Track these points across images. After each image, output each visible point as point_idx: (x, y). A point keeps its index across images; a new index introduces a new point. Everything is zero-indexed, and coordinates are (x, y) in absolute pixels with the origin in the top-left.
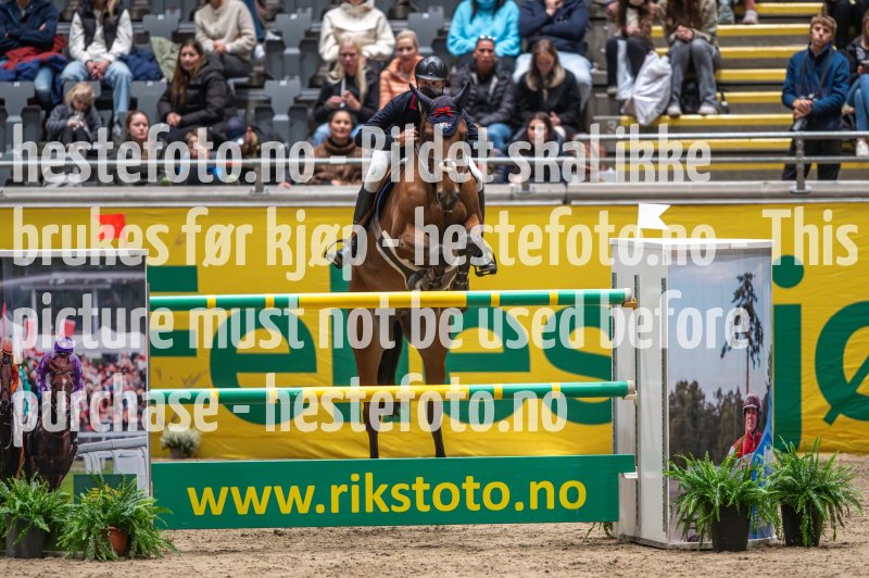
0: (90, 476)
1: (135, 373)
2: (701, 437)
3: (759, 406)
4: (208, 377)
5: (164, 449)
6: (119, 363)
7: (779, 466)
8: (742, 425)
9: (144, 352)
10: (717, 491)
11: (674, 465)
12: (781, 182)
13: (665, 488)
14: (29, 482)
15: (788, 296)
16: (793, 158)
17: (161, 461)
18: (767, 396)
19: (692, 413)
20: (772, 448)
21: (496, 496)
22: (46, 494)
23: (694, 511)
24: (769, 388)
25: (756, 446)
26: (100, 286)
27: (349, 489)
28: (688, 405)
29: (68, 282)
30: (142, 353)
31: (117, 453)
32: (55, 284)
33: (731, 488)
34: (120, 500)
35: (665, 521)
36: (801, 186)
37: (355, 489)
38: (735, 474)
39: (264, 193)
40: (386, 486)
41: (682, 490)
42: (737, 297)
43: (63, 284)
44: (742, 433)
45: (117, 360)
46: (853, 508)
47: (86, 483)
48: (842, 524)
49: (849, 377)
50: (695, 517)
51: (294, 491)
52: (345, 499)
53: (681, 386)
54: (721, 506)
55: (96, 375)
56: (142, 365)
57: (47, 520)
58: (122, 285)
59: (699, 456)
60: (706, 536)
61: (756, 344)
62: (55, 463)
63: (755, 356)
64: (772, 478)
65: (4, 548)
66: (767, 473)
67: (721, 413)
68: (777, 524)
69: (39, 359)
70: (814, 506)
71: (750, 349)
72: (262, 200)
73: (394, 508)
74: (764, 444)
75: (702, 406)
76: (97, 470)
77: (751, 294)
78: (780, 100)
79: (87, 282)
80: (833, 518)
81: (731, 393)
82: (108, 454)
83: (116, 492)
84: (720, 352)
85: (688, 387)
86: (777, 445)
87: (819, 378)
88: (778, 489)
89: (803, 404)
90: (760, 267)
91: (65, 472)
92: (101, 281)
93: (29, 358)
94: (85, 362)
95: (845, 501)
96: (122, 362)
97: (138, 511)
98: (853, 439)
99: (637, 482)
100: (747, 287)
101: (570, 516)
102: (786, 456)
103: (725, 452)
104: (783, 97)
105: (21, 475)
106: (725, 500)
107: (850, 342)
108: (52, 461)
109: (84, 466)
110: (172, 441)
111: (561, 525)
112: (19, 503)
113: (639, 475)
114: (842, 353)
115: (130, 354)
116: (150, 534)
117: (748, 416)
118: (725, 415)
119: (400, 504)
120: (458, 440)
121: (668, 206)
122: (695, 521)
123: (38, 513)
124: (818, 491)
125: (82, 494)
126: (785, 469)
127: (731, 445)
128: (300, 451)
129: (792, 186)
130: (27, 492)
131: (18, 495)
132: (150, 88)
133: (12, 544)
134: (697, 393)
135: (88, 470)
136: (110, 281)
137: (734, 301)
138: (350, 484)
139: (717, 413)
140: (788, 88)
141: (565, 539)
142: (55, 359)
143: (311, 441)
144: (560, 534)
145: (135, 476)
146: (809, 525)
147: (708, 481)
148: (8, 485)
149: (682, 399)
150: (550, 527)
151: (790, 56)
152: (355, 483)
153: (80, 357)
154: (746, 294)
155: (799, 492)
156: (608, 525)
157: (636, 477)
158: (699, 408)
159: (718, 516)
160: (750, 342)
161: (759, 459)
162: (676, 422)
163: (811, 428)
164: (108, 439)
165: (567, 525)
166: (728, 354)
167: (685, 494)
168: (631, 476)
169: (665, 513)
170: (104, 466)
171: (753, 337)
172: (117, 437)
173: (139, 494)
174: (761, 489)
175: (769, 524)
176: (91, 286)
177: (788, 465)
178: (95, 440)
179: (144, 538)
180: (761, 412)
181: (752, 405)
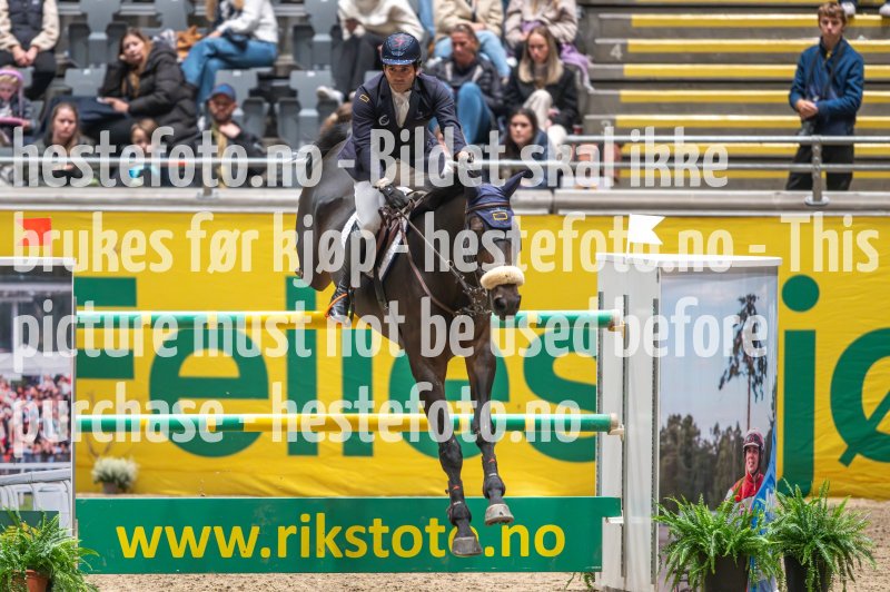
0: (6, 513)
1: (60, 397)
2: (695, 478)
3: (761, 444)
5: (96, 482)
6: (40, 386)
7: (783, 512)
8: (741, 465)
9: (69, 372)
10: (711, 539)
11: (664, 510)
13: (654, 535)
15: (800, 321)
16: (809, 166)
17: (93, 496)
18: (771, 435)
19: (686, 452)
20: (775, 491)
23: (685, 562)
24: (772, 424)
25: (757, 489)
26: (22, 299)
27: (299, 531)
28: (681, 442)
30: (67, 375)
31: (37, 487)
33: (728, 536)
34: (40, 539)
35: (653, 572)
36: (817, 197)
37: (305, 531)
38: (733, 520)
39: (213, 196)
40: (340, 528)
41: (674, 538)
44: (741, 474)
45: (39, 383)
46: (866, 560)
48: (852, 579)
49: (868, 413)
50: (688, 568)
51: (237, 532)
52: (294, 541)
53: (674, 420)
54: (716, 556)
55: (15, 399)
56: (66, 388)
58: (47, 298)
59: (693, 500)
60: (699, 589)
61: (759, 374)
63: (758, 388)
64: (775, 526)
66: (768, 519)
67: (718, 451)
68: (780, 578)
70: (822, 558)
71: (752, 380)
72: (210, 204)
73: (349, 554)
74: (766, 487)
75: (697, 444)
76: (15, 506)
78: (787, 101)
79: (6, 294)
80: (842, 570)
81: (730, 429)
82: (27, 488)
83: (35, 531)
84: (719, 383)
85: (681, 422)
86: (781, 487)
87: (834, 415)
88: (781, 539)
89: (816, 442)
90: (765, 289)
92: (23, 293)
94: (2, 384)
95: (856, 552)
96: (45, 385)
97: (55, 552)
98: (870, 482)
99: (624, 528)
100: (749, 311)
101: (537, 564)
102: (790, 501)
103: (722, 496)
104: (790, 96)
106: (721, 549)
107: (869, 373)
110: (105, 474)
111: (538, 575)
113: (626, 519)
114: (861, 385)
115: (53, 376)
116: (73, 578)
117: (748, 455)
118: (723, 453)
119: (355, 548)
120: (427, 478)
121: (663, 218)
122: (687, 572)
124: (826, 540)
126: (789, 515)
127: (729, 487)
128: (250, 487)
129: (808, 196)
132: (87, 77)
134: (692, 429)
135: (4, 506)
136: (32, 294)
138: (300, 525)
139: (713, 451)
140: (796, 87)
143: (262, 477)
144: (536, 585)
145: (57, 512)
146: (816, 579)
147: (701, 528)
149: (674, 435)
150: (525, 577)
151: (801, 50)
152: (305, 524)
155: (804, 541)
156: (590, 576)
157: (622, 522)
158: (694, 446)
159: (713, 568)
160: (752, 372)
161: (760, 503)
162: (667, 461)
163: (825, 470)
164: (27, 470)
165: (545, 574)
166: (726, 385)
167: (677, 542)
168: (616, 521)
169: (653, 563)
170: (22, 502)
171: (755, 366)
172: (37, 470)
173: (61, 533)
174: (761, 538)
175: (770, 577)
176: (11, 299)
177: (793, 511)
178: (12, 472)
179: (66, 582)
180: (763, 451)
181: (753, 443)
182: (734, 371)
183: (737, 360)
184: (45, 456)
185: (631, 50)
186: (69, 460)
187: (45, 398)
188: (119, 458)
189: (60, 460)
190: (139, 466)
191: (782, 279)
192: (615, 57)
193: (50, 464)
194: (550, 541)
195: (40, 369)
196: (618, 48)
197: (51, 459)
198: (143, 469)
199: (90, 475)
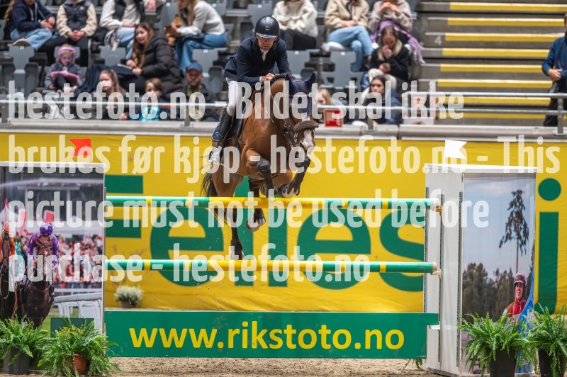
0: (62, 319)
1: (95, 249)
2: (484, 302)
3: (524, 282)
4: (149, 252)
5: (117, 301)
6: (83, 242)
7: (537, 323)
8: (512, 294)
9: (101, 234)
10: (494, 339)
11: (465, 321)
12: (543, 128)
13: (458, 336)
14: (20, 322)
15: (550, 207)
17: (115, 310)
18: (531, 276)
19: (479, 286)
20: (533, 311)
21: (342, 339)
22: (32, 330)
23: (478, 353)
24: (532, 269)
25: (522, 309)
26: (73, 188)
27: (241, 332)
28: (476, 280)
29: (50, 185)
31: (81, 303)
32: (41, 185)
33: (504, 337)
34: (83, 335)
35: (458, 359)
36: (561, 131)
37: (245, 332)
38: (506, 328)
39: (191, 126)
40: (266, 331)
41: (471, 339)
42: (511, 206)
43: (47, 186)
44: (512, 300)
45: (82, 240)
47: (59, 323)
50: (479, 357)
51: (203, 332)
52: (238, 338)
53: (472, 266)
54: (496, 350)
55: (68, 250)
56: (100, 243)
57: (32, 349)
58: (88, 188)
59: (482, 315)
60: (486, 370)
61: (524, 239)
62: (39, 308)
63: (523, 247)
64: (532, 332)
65: (2, 367)
66: (529, 328)
67: (498, 286)
68: (535, 364)
69: (29, 237)
70: (561, 352)
71: (520, 242)
72: (188, 131)
73: (272, 346)
74: (527, 308)
75: (485, 281)
76: (68, 315)
77: (521, 204)
79: (63, 185)
81: (505, 272)
82: (75, 304)
83: (79, 330)
84: (499, 244)
85: (476, 267)
86: (537, 308)
88: (536, 340)
89: (559, 281)
90: (528, 186)
91: (45, 315)
92: (73, 185)
93: (22, 237)
94: (61, 240)
96: (86, 241)
97: (92, 343)
99: (440, 332)
100: (518, 200)
101: (386, 354)
102: (542, 316)
103: (501, 314)
105: (15, 317)
106: (499, 346)
108: (36, 308)
109: (58, 312)
110: (123, 296)
111: (387, 360)
112: (12, 336)
113: (441, 327)
115: (92, 236)
116: (103, 359)
117: (517, 288)
118: (501, 287)
119: (275, 343)
120: (320, 300)
121: (465, 142)
122: (479, 360)
123: (26, 343)
124: (564, 341)
125: (56, 331)
126: (541, 325)
127: (504, 308)
129: (555, 130)
130: (19, 329)
131: (12, 331)
132: (114, 52)
133: (7, 365)
134: (482, 272)
135: (61, 315)
136: (79, 185)
137: (509, 209)
138: (242, 328)
139: (495, 286)
141: (389, 370)
142: (40, 237)
144: (386, 366)
145: (93, 319)
146: (557, 365)
147: (488, 332)
148: (5, 323)
149: (471, 276)
150: (379, 361)
151: (553, 41)
152: (245, 328)
153: (57, 237)
154: (518, 204)
155: (551, 341)
156: (419, 361)
157: (439, 328)
158: (483, 282)
159: (494, 357)
160: (519, 237)
161: (524, 318)
162: (467, 291)
163: (564, 298)
164: (75, 293)
165: (391, 360)
166: (503, 245)
167: (472, 341)
168: (436, 328)
169: (458, 354)
170: (72, 312)
171: (522, 234)
172: (81, 293)
173: (95, 332)
174: (524, 339)
175: (530, 363)
176: (66, 188)
177: (544, 323)
178: (66, 294)
179: (98, 362)
180: (526, 286)
181: (520, 281)
182: (508, 237)
183: (510, 230)
184: (86, 284)
185: (447, 39)
186: (101, 287)
187: (86, 249)
188: (132, 286)
189: (95, 287)
190: (143, 291)
191: (539, 181)
192: (437, 44)
193: (89, 290)
194: (395, 339)
195: (83, 231)
196: (439, 38)
197: (90, 286)
198: (146, 293)
199: (114, 296)
